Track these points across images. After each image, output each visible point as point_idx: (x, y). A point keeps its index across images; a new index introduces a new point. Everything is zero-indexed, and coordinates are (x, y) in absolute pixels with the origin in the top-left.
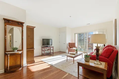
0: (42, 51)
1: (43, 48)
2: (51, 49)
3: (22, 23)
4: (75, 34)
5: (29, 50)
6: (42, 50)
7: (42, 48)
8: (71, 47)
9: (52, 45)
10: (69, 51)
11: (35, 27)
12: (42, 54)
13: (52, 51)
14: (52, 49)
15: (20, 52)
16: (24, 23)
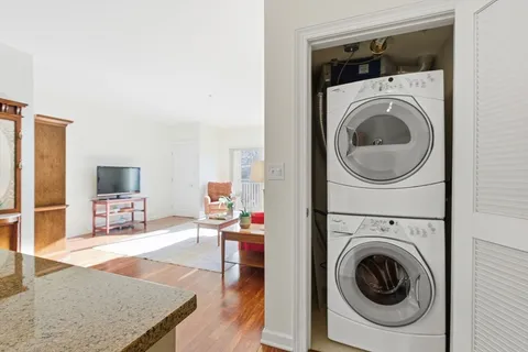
0: (95, 215)
1: (98, 206)
2: (135, 208)
3: (16, 108)
4: (232, 151)
5: (43, 212)
6: (94, 212)
7: (95, 202)
8: (215, 197)
9: (138, 191)
10: (209, 210)
11: (71, 122)
12: (95, 228)
13: (139, 217)
14: (139, 206)
15: (11, 219)
16: (25, 105)
